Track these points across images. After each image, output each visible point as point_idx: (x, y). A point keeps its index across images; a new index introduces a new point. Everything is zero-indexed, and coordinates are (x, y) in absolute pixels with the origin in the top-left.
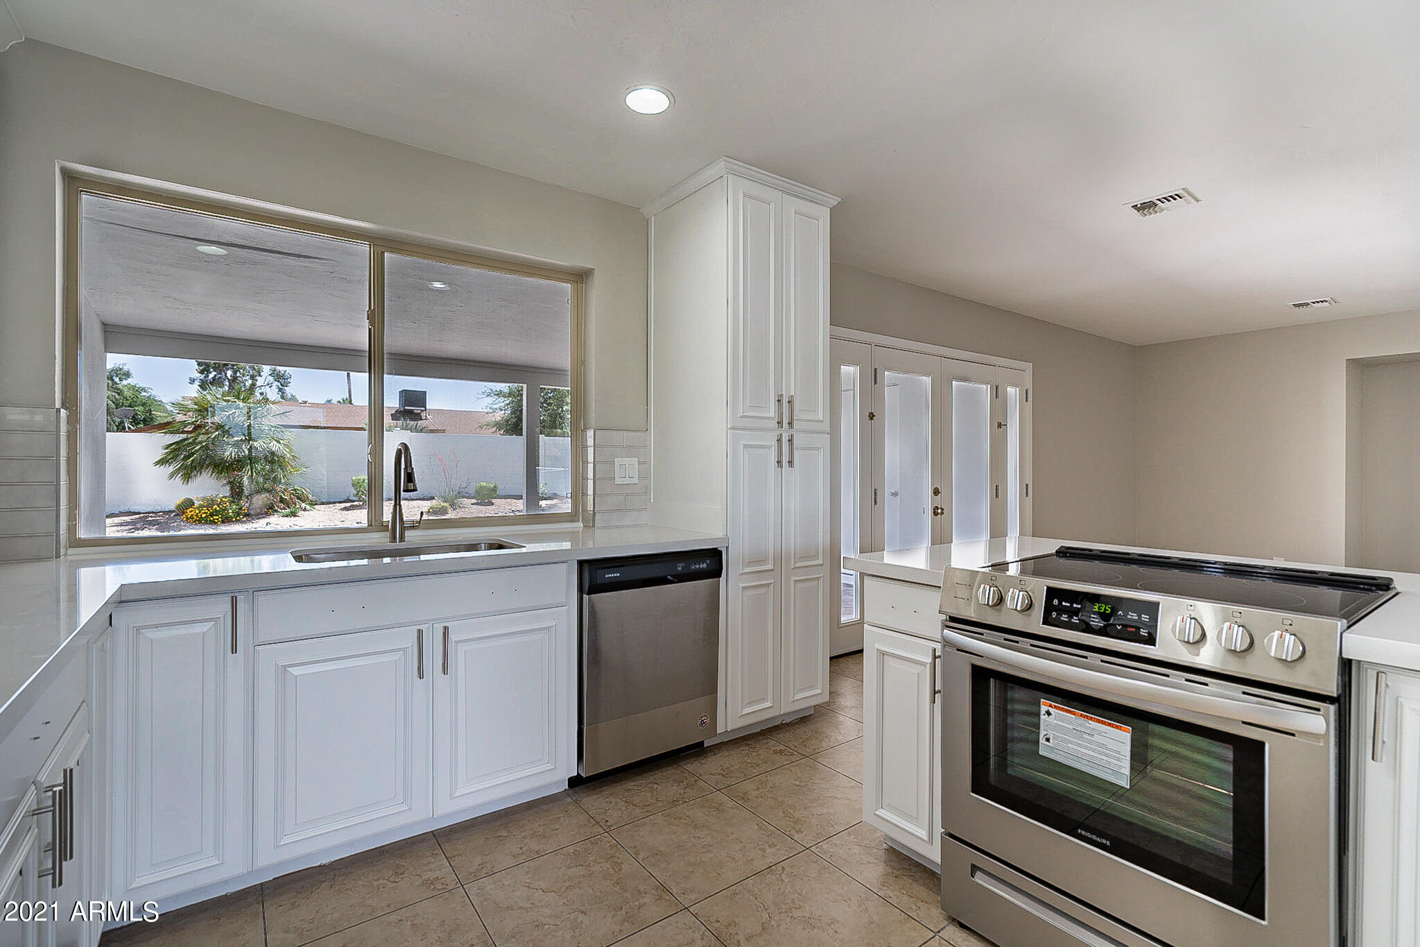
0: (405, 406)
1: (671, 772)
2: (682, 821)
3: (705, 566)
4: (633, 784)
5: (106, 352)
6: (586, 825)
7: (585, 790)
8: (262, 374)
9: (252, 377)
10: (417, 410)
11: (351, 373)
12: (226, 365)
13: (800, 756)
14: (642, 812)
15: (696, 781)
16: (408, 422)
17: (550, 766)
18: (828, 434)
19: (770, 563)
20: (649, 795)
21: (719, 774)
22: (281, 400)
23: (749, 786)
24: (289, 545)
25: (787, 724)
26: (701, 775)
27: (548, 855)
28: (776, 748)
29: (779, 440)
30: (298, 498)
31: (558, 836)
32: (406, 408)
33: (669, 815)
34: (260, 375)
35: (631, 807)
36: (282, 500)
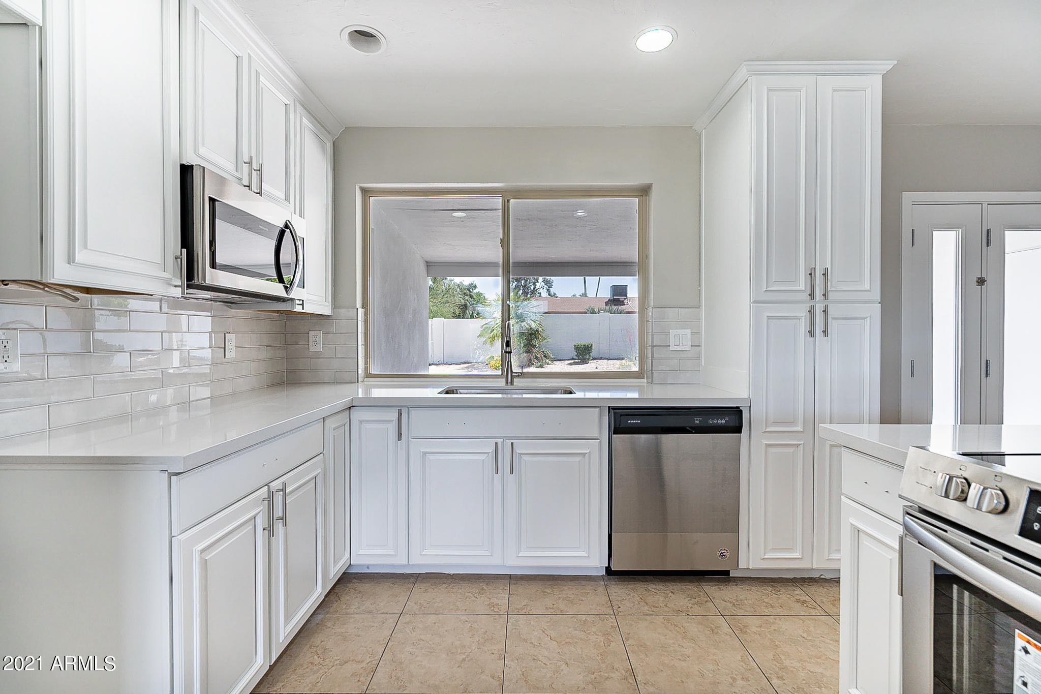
0: (614, 296)
1: (691, 588)
2: (677, 628)
3: (723, 422)
4: (654, 586)
5: (428, 276)
6: (603, 605)
7: (616, 580)
8: (539, 281)
9: (534, 284)
10: (622, 298)
11: (586, 277)
12: (520, 278)
13: (822, 613)
14: (648, 610)
15: (707, 601)
16: (613, 307)
17: (584, 554)
18: (879, 303)
19: (799, 426)
20: (661, 599)
21: (731, 603)
22: (548, 296)
23: (753, 623)
24: (446, 383)
25: (826, 579)
26: (714, 598)
27: (566, 616)
28: (800, 597)
29: (811, 311)
30: (544, 356)
31: (581, 606)
32: (615, 297)
33: (668, 620)
34: (538, 282)
35: (643, 603)
36: (536, 358)
